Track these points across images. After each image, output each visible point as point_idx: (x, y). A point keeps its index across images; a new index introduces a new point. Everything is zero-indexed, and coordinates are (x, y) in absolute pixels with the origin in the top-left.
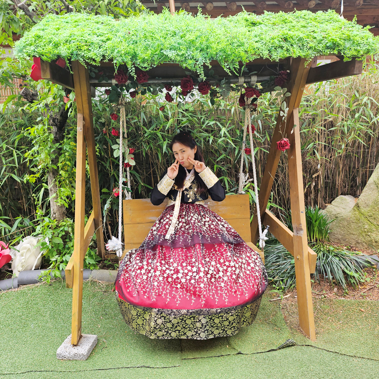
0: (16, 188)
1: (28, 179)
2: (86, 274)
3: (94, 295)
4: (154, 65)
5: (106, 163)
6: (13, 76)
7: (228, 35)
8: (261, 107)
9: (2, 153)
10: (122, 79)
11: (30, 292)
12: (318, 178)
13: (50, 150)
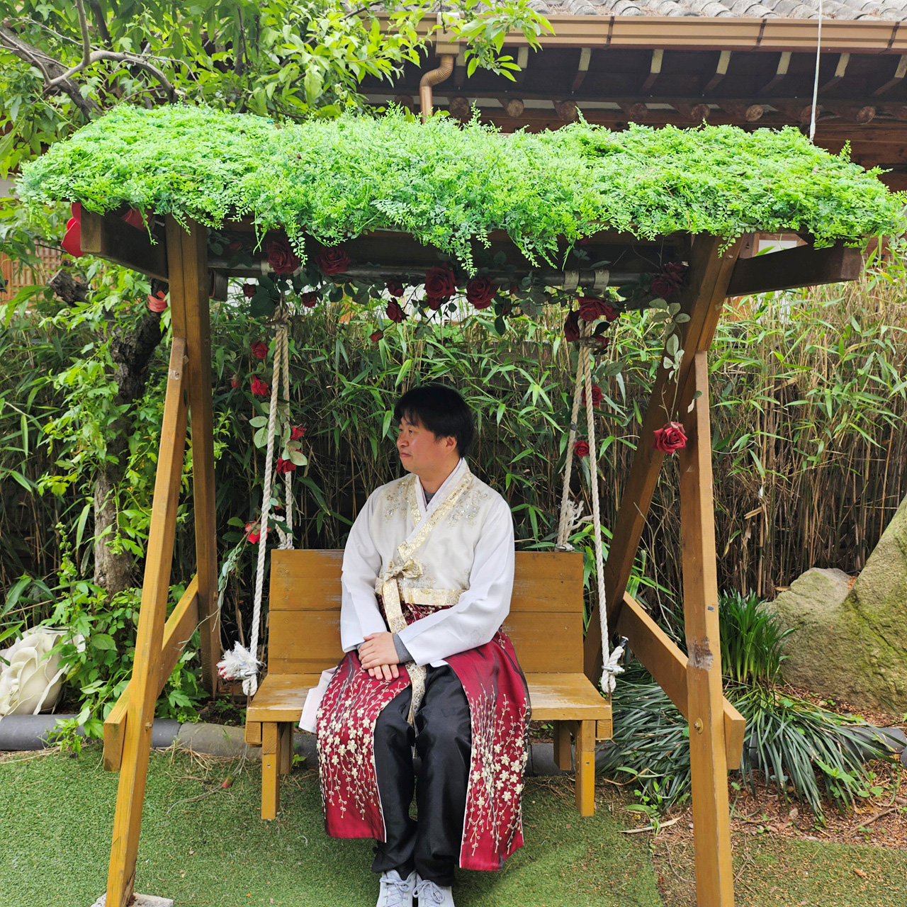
0: (21, 506)
1: (49, 485)
2: (163, 732)
3: (179, 792)
4: (354, 233)
5: (243, 457)
6: (35, 242)
7: (535, 172)
8: (624, 342)
10: (284, 263)
11: (21, 771)
12: (759, 520)
13: (106, 420)
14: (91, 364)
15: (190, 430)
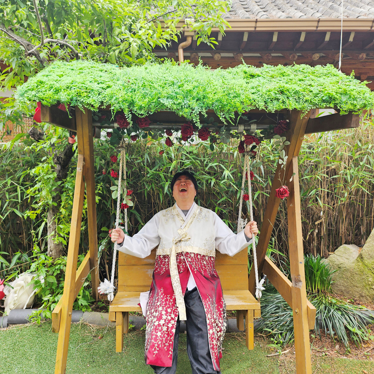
0: (18, 223)
1: (29, 215)
2: (76, 316)
3: (83, 340)
4: (151, 112)
5: (107, 202)
6: (23, 116)
7: (225, 86)
8: (264, 152)
9: (6, 189)
10: (124, 123)
11: (18, 332)
12: (321, 225)
13: (52, 188)
14: (45, 165)
15: (86, 191)
